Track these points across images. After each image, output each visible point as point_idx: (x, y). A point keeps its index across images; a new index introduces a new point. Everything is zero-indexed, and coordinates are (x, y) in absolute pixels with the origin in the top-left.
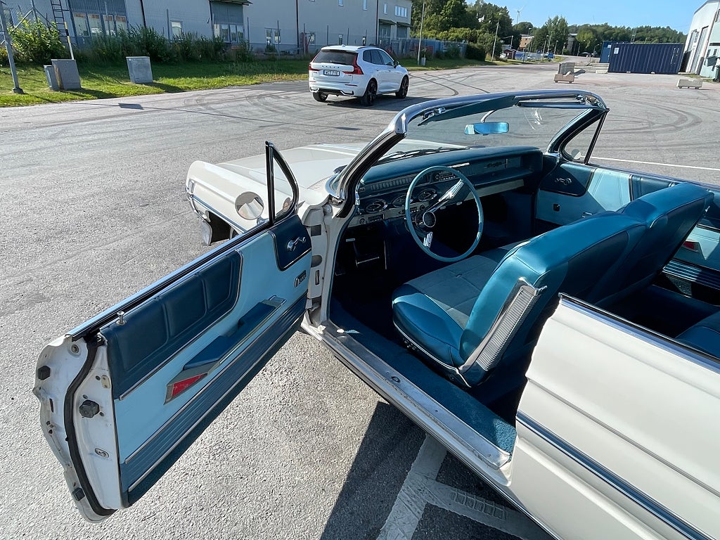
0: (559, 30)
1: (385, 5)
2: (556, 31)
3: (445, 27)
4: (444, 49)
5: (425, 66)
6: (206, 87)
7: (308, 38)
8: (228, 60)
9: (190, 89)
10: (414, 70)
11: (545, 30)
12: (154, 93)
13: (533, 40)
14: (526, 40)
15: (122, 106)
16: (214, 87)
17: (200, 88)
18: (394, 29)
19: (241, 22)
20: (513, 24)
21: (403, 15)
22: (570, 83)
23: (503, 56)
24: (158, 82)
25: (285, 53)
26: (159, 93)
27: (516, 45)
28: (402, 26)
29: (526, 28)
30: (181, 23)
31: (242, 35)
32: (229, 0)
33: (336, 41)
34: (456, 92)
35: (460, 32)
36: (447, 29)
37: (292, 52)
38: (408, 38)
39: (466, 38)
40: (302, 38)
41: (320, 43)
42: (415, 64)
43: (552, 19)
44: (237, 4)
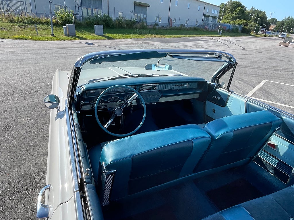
0: (290, 22)
1: (208, 9)
2: (288, 23)
3: (234, 19)
4: (232, 28)
5: (221, 35)
6: (123, 38)
7: (173, 21)
8: (136, 28)
9: (117, 38)
10: (214, 36)
11: (283, 22)
12: (102, 39)
13: (276, 26)
14: (272, 26)
15: (86, 43)
16: (127, 38)
17: (121, 38)
18: (211, 19)
19: (145, 13)
20: (268, 19)
21: (215, 13)
22: (287, 46)
23: (260, 33)
24: (105, 35)
25: (162, 27)
26: (104, 39)
27: (267, 28)
28: (214, 18)
29: (274, 21)
30: (122, 13)
31: (145, 19)
32: (142, 5)
33: (184, 23)
34: (229, 47)
35: (241, 21)
36: (235, 20)
37: (165, 26)
38: (217, 23)
39: (243, 24)
40: (170, 21)
41: (177, 23)
42: (217, 34)
43: (287, 18)
44: (145, 6)
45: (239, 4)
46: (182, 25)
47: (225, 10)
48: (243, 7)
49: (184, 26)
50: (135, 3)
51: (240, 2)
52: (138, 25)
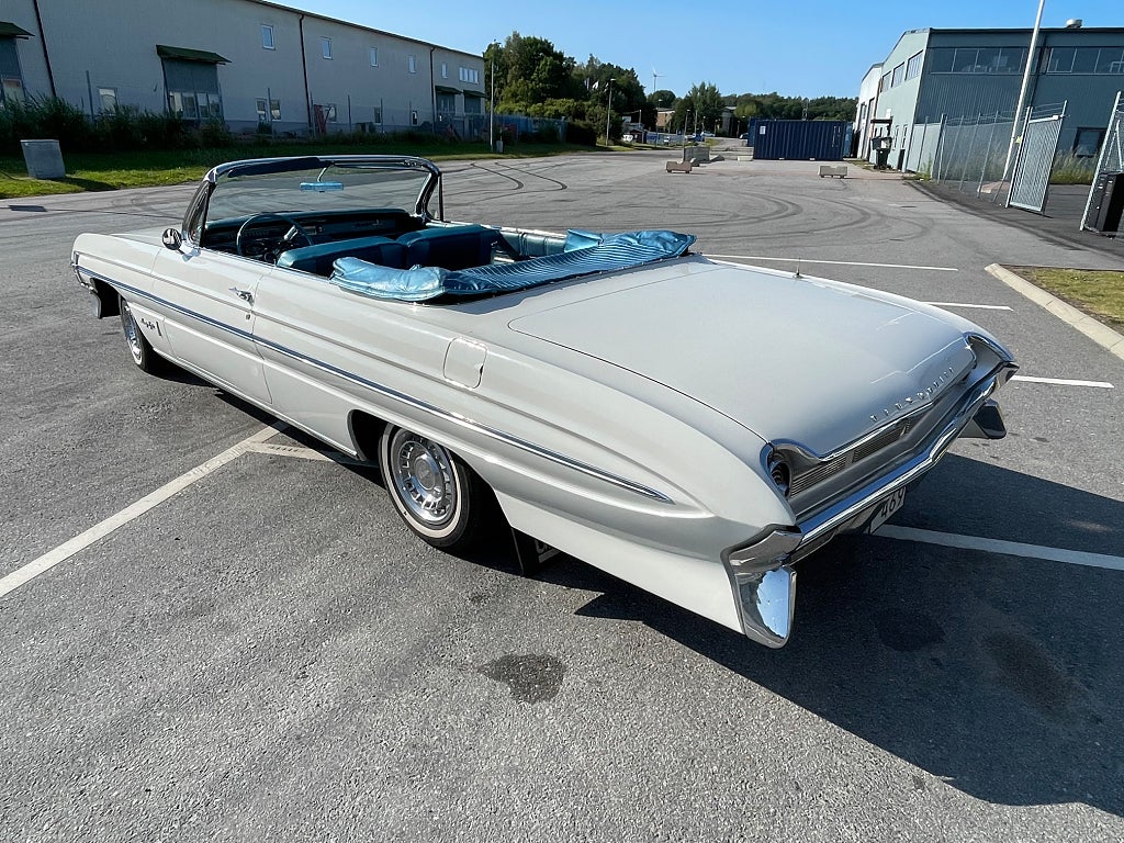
0: (708, 102)
1: (444, 67)
2: (704, 103)
3: (537, 97)
4: (534, 129)
5: (503, 153)
6: (152, 183)
7: (325, 114)
8: (191, 145)
9: (125, 186)
10: (480, 158)
11: (689, 102)
12: (68, 192)
13: (673, 115)
14: (664, 116)
15: (13, 208)
16: (164, 183)
17: (141, 185)
18: (460, 100)
19: (214, 87)
20: (647, 92)
21: (471, 80)
22: (687, 172)
23: (627, 138)
24: (74, 177)
25: (290, 135)
26: (75, 192)
27: (650, 122)
28: (471, 96)
29: (667, 99)
30: (116, 91)
31: (218, 108)
32: (192, 57)
33: (370, 118)
34: (521, 185)
35: (562, 104)
36: (542, 100)
37: (300, 134)
38: (483, 112)
39: (569, 113)
40: (316, 113)
41: (343, 119)
42: (488, 150)
43: (698, 86)
44: (206, 62)
45: (546, 48)
46: (363, 125)
47: (504, 68)
48: (560, 57)
49: (372, 129)
50: (161, 50)
51: (546, 41)
52: (195, 134)
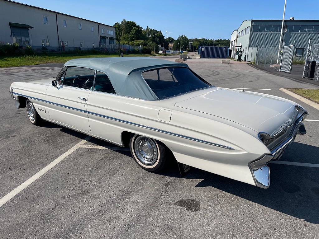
0: (184, 41)
1: (103, 30)
4: (132, 49)
7: (64, 44)
11: (178, 41)
13: (174, 45)
14: (171, 45)
18: (108, 40)
19: (28, 36)
20: (165, 38)
21: (111, 34)
22: (182, 62)
23: (160, 52)
25: (53, 51)
27: (167, 47)
28: (111, 39)
29: (171, 40)
31: (28, 42)
32: (20, 26)
33: (79, 46)
35: (140, 42)
36: (133, 40)
37: (56, 50)
38: (115, 44)
39: (142, 44)
41: (70, 46)
43: (181, 36)
44: (25, 28)
45: (134, 24)
46: (77, 48)
47: (121, 31)
48: (138, 27)
49: (80, 49)
50: (10, 24)
51: (134, 22)
52: (22, 50)
